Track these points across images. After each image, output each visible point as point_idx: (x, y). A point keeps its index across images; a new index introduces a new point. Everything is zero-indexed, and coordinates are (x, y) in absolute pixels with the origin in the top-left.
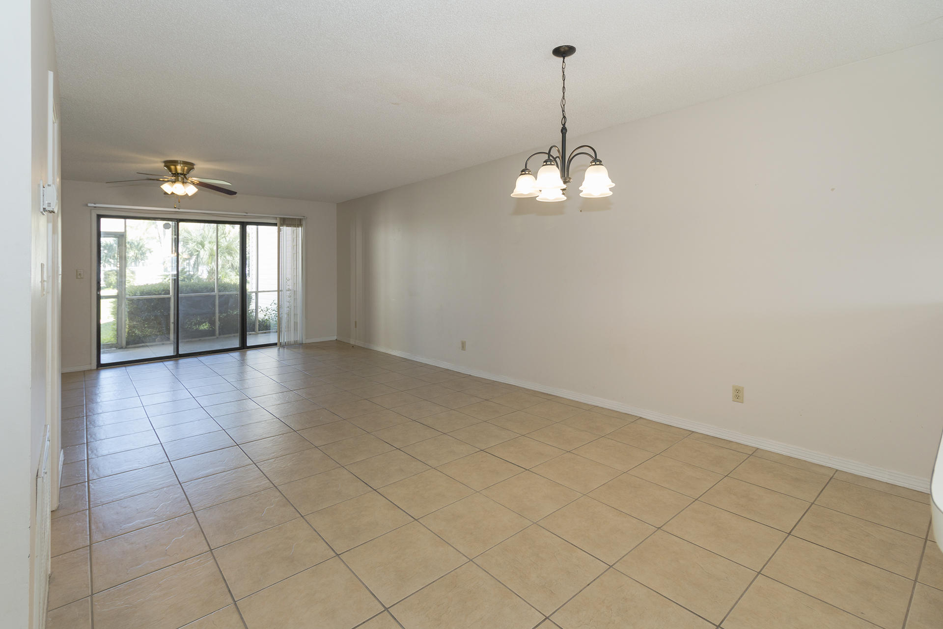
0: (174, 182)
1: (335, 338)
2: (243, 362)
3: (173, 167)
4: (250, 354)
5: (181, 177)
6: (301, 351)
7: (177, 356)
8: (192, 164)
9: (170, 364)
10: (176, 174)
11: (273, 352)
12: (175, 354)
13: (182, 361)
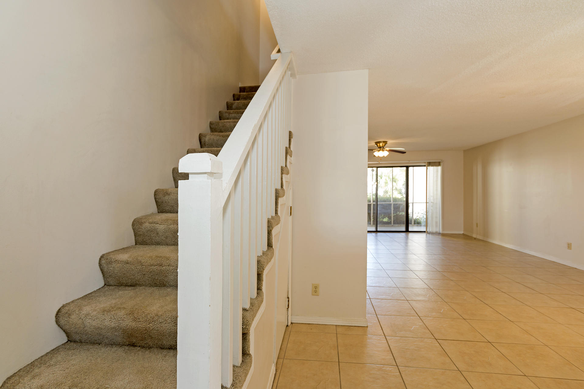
0: (379, 151)
1: (462, 232)
2: (407, 238)
3: (378, 144)
4: (410, 235)
5: (381, 148)
6: (440, 237)
7: (377, 231)
8: (386, 142)
9: (374, 234)
10: (380, 147)
11: (424, 235)
12: (376, 230)
13: (379, 234)
